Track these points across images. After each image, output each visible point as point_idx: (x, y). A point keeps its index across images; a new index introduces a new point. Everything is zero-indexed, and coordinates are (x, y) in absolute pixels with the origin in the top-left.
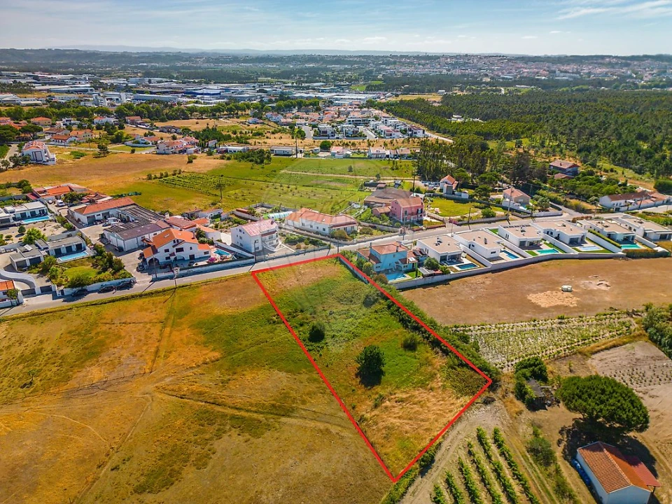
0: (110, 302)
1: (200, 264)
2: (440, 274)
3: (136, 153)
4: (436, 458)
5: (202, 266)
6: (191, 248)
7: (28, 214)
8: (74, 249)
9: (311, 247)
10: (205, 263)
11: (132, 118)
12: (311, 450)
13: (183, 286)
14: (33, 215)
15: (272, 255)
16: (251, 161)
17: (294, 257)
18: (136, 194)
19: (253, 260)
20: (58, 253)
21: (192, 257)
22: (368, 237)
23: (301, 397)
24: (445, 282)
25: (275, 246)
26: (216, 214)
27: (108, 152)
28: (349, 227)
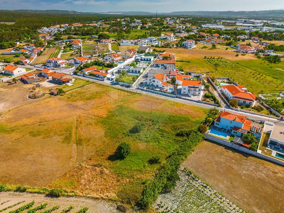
0: (118, 89)
1: (157, 89)
2: (247, 148)
3: (228, 50)
4: (59, 198)
5: (157, 90)
6: (157, 82)
7: (146, 59)
8: (137, 72)
9: (213, 103)
10: (159, 90)
11: (254, 37)
12: (58, 158)
13: (139, 94)
14: (147, 60)
15: (187, 98)
16: (270, 61)
17: (195, 103)
18: (189, 62)
19: (175, 96)
20: (133, 72)
21: (157, 86)
22: (256, 112)
23: (91, 144)
24: (247, 155)
25: (194, 95)
26: (198, 75)
27: (216, 48)
28: (248, 102)
